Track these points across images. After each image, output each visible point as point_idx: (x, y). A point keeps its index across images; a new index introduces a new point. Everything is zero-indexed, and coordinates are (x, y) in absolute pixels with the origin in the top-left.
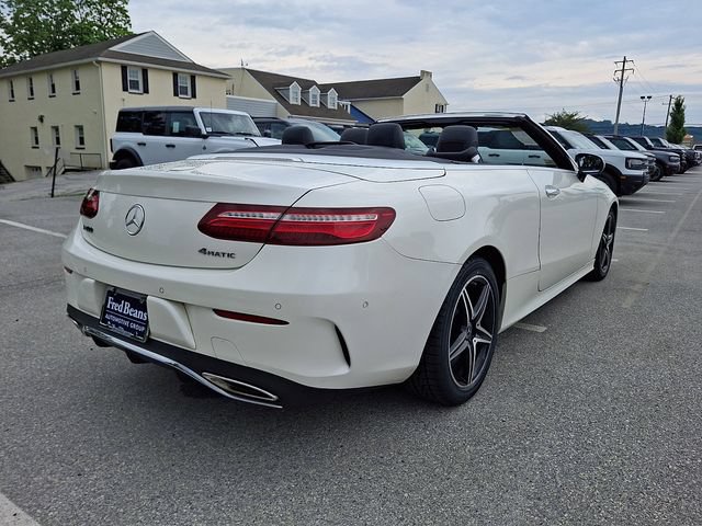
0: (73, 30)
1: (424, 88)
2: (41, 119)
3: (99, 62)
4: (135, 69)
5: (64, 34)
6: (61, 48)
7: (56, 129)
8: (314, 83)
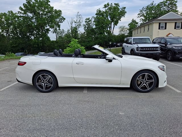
3: (153, 23)
4: (163, 23)
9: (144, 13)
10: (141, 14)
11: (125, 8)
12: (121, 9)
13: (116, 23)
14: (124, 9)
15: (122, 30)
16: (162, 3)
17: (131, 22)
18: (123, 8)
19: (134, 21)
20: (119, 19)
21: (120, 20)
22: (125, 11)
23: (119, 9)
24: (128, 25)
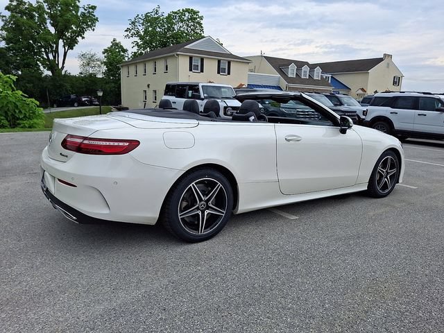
0: (172, 36)
1: (386, 65)
2: (148, 86)
3: (178, 55)
4: (197, 58)
5: (168, 38)
6: (165, 46)
7: (155, 91)
8: (307, 63)
9: (140, 28)
10: (133, 31)
11: (94, 8)
12: (85, 10)
13: (71, 44)
14: (91, 10)
15: (88, 64)
16: (176, 13)
17: (109, 46)
18: (90, 8)
19: (116, 45)
20: (81, 33)
21: (83, 38)
22: (94, 16)
23: (78, 7)
24: (104, 53)
